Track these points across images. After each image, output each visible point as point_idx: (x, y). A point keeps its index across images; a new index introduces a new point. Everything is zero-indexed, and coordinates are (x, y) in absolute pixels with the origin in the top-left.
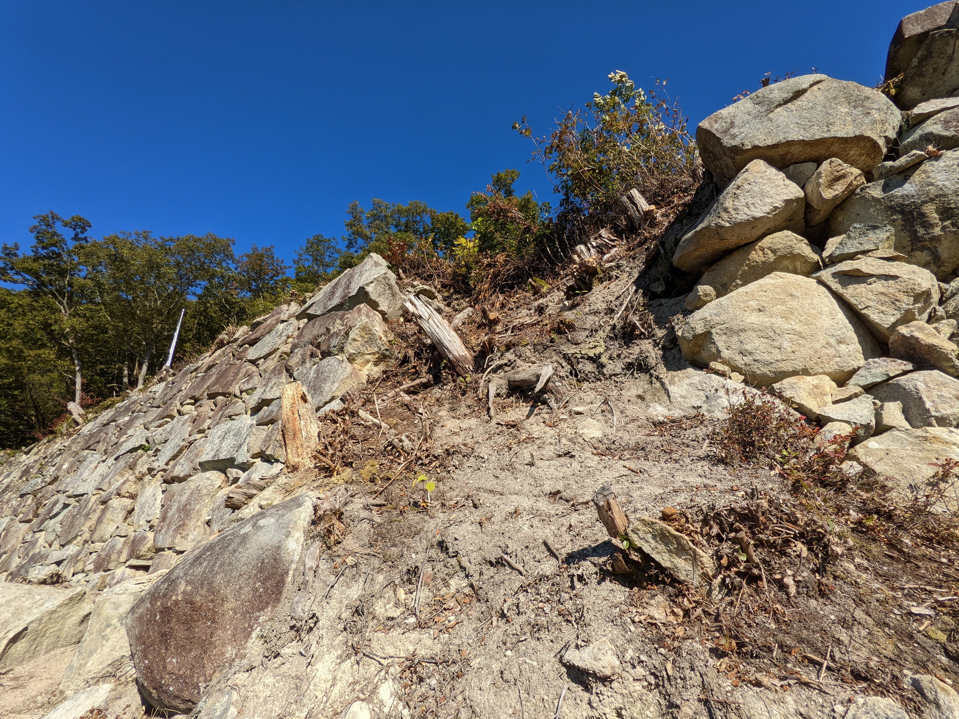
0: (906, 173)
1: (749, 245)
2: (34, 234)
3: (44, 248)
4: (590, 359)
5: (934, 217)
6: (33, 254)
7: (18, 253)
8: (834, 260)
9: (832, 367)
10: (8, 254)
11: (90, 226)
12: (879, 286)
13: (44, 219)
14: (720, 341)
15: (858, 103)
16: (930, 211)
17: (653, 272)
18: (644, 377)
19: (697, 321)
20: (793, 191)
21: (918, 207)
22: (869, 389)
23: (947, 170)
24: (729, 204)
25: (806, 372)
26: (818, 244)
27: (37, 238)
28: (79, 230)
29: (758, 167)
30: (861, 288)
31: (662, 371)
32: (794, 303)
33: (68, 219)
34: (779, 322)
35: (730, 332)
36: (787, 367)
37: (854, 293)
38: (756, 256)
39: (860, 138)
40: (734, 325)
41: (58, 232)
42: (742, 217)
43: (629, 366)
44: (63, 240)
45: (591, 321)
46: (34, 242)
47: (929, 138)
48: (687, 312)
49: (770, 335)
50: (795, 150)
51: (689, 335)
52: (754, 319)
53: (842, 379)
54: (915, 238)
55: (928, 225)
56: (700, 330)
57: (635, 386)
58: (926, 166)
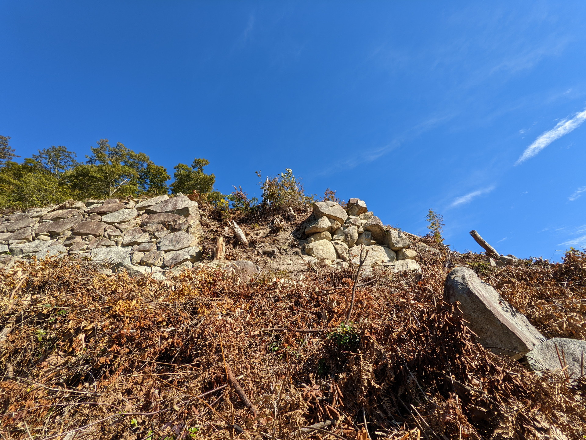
0: (347, 227)
1: (321, 232)
4: (284, 249)
5: (349, 236)
8: (335, 240)
9: (332, 259)
12: (340, 246)
14: (314, 250)
15: (342, 212)
16: (349, 235)
17: (298, 232)
18: (298, 256)
19: (311, 245)
20: (330, 224)
21: (347, 234)
22: (337, 263)
23: (352, 229)
24: (320, 223)
25: (328, 259)
26: (332, 236)
29: (325, 217)
30: (338, 246)
31: (301, 255)
32: (327, 246)
34: (325, 249)
35: (316, 249)
36: (325, 257)
37: (337, 246)
38: (322, 235)
39: (341, 219)
40: (317, 248)
42: (321, 227)
43: (294, 253)
45: (282, 241)
47: (350, 222)
48: (308, 243)
49: (323, 251)
50: (332, 217)
51: (308, 248)
52: (321, 247)
53: (333, 261)
54: (346, 239)
55: (348, 238)
56: (311, 247)
57: (296, 257)
58: (349, 227)
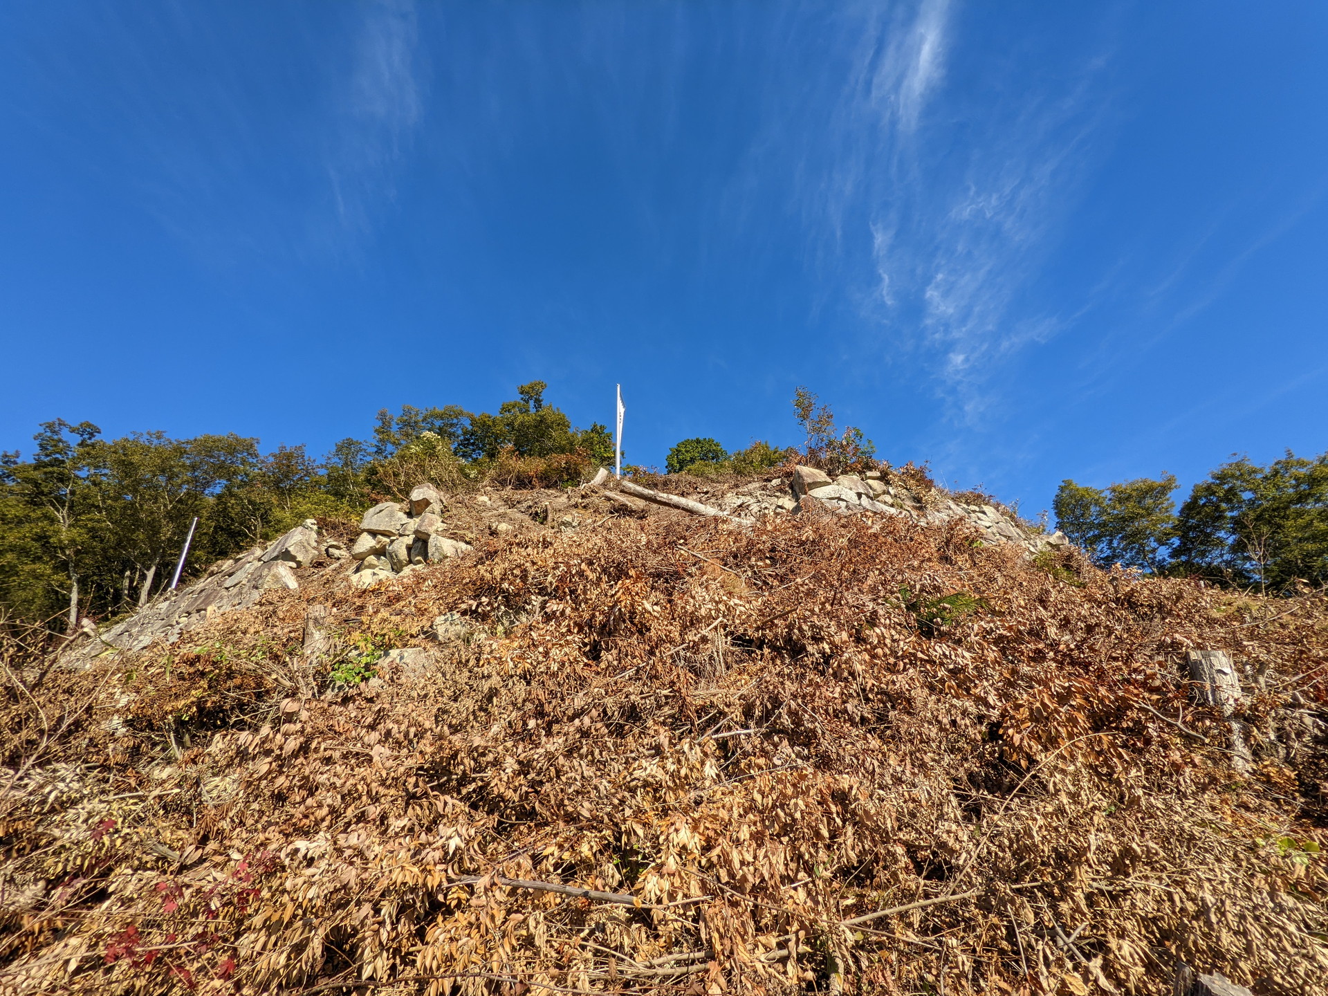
2: (38, 442)
3: (47, 455)
6: (34, 462)
7: (19, 460)
10: (6, 463)
11: (99, 432)
13: (50, 426)
27: (41, 445)
28: (86, 436)
33: (76, 425)
41: (64, 439)
44: (68, 446)
46: (37, 450)
50: (375, 531)
